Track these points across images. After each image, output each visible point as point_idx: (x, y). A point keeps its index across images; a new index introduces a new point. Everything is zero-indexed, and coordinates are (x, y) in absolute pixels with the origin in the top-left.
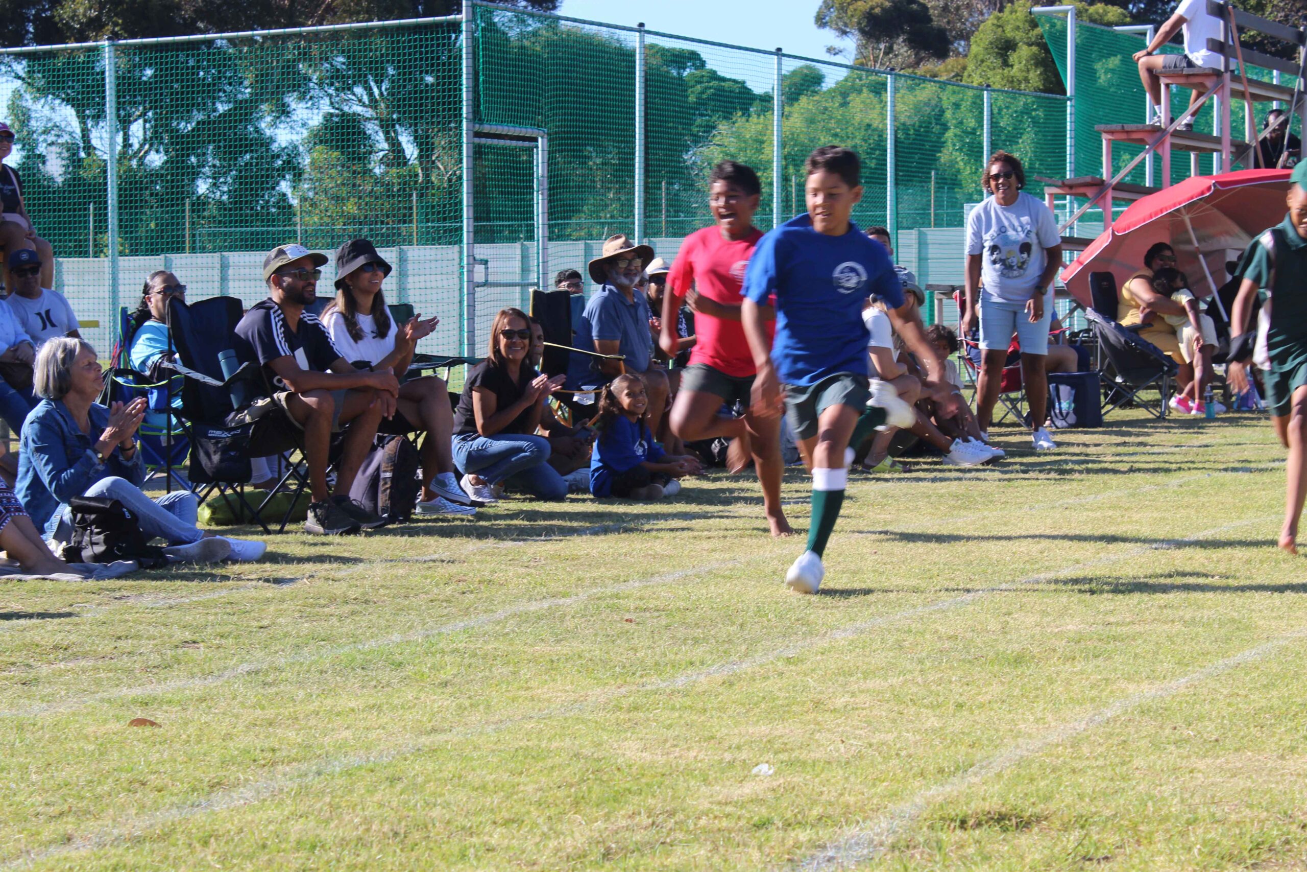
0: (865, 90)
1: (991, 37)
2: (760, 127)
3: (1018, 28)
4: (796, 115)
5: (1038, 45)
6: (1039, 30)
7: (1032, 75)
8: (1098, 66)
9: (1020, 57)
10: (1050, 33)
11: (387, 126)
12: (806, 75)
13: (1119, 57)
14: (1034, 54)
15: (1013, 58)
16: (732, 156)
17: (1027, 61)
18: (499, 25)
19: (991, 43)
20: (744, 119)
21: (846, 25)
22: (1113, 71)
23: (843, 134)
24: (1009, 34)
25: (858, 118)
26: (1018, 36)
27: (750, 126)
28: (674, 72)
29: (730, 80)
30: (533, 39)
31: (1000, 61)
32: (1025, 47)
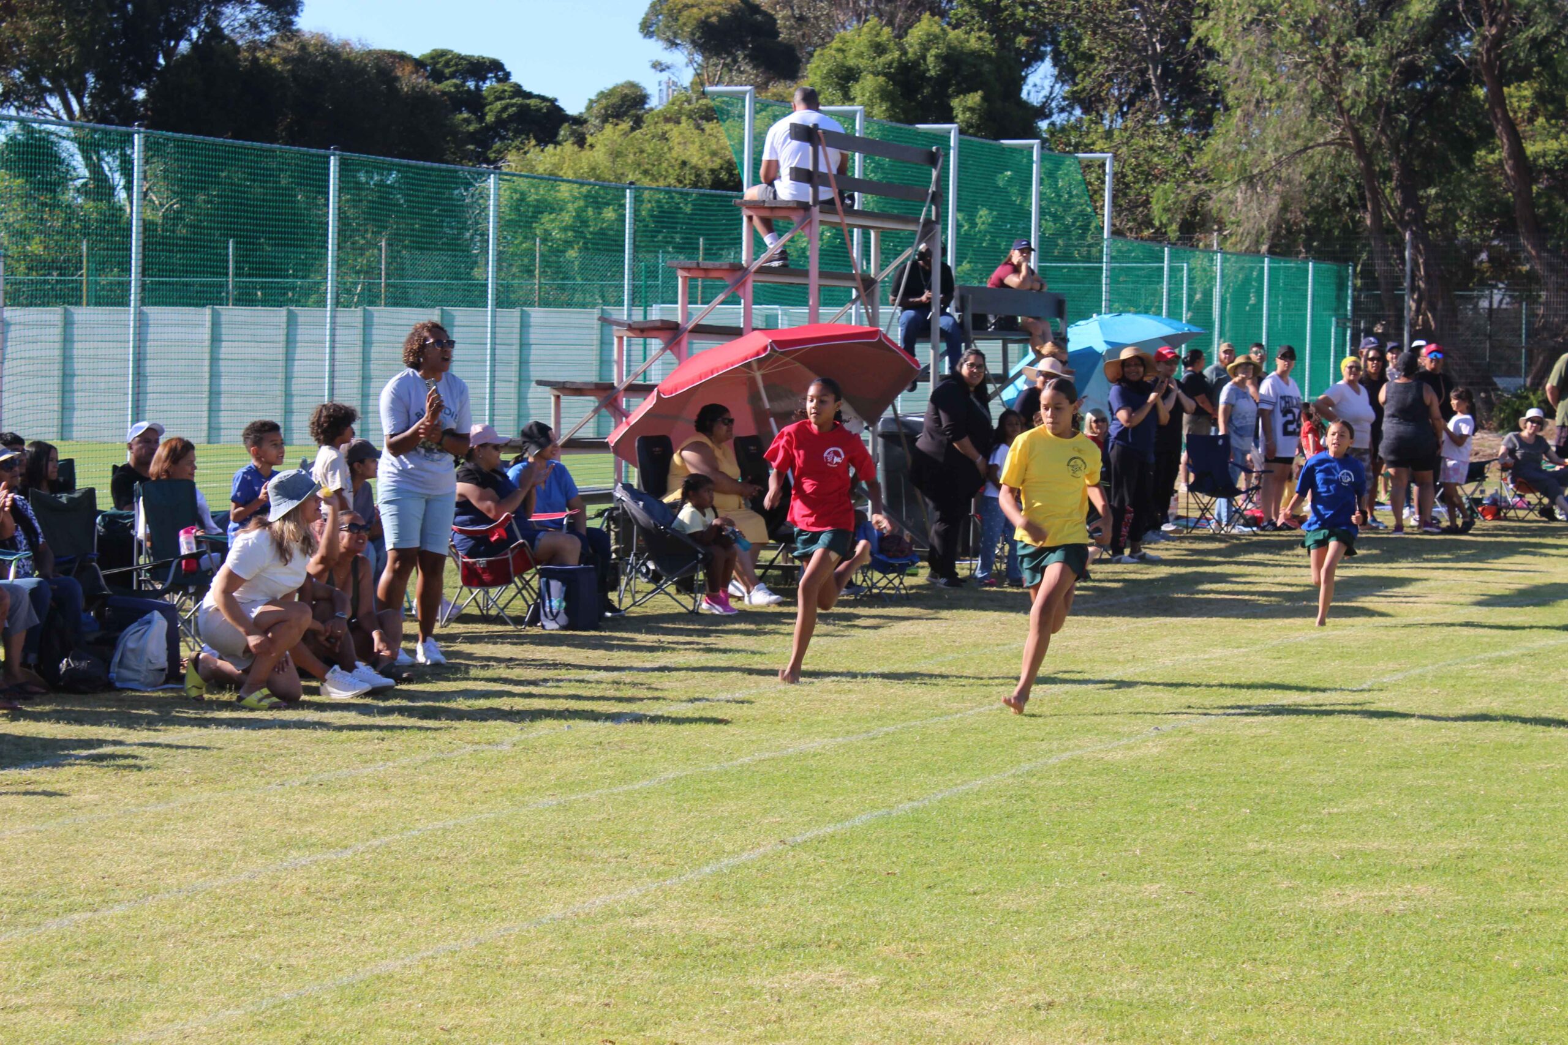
0: (684, 118)
1: (832, 64)
2: (555, 160)
3: (860, 55)
4: (598, 147)
5: (885, 75)
6: (888, 57)
7: (876, 111)
8: (955, 103)
9: (863, 89)
10: (899, 60)
11: (87, 148)
12: (626, 95)
13: (980, 93)
14: (881, 86)
15: (856, 89)
16: (522, 194)
17: (872, 94)
18: (226, 32)
19: (830, 71)
20: (538, 149)
21: (675, 35)
22: (971, 109)
23: (655, 170)
24: (851, 62)
25: (674, 154)
26: (862, 63)
27: (544, 158)
28: (471, 84)
29: (539, 97)
30: (268, 51)
31: (839, 94)
32: (870, 77)
